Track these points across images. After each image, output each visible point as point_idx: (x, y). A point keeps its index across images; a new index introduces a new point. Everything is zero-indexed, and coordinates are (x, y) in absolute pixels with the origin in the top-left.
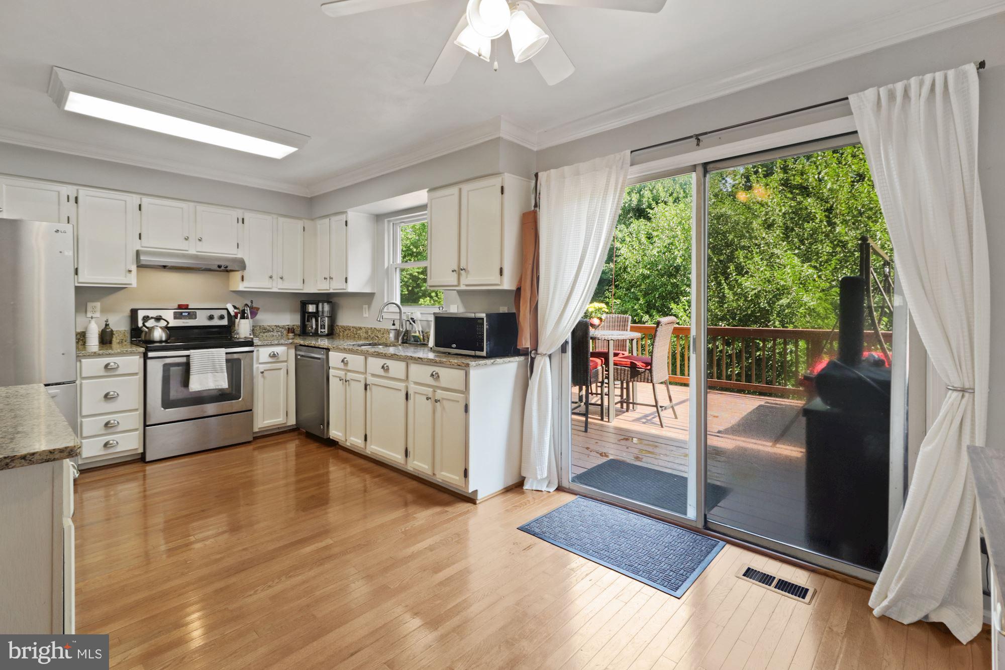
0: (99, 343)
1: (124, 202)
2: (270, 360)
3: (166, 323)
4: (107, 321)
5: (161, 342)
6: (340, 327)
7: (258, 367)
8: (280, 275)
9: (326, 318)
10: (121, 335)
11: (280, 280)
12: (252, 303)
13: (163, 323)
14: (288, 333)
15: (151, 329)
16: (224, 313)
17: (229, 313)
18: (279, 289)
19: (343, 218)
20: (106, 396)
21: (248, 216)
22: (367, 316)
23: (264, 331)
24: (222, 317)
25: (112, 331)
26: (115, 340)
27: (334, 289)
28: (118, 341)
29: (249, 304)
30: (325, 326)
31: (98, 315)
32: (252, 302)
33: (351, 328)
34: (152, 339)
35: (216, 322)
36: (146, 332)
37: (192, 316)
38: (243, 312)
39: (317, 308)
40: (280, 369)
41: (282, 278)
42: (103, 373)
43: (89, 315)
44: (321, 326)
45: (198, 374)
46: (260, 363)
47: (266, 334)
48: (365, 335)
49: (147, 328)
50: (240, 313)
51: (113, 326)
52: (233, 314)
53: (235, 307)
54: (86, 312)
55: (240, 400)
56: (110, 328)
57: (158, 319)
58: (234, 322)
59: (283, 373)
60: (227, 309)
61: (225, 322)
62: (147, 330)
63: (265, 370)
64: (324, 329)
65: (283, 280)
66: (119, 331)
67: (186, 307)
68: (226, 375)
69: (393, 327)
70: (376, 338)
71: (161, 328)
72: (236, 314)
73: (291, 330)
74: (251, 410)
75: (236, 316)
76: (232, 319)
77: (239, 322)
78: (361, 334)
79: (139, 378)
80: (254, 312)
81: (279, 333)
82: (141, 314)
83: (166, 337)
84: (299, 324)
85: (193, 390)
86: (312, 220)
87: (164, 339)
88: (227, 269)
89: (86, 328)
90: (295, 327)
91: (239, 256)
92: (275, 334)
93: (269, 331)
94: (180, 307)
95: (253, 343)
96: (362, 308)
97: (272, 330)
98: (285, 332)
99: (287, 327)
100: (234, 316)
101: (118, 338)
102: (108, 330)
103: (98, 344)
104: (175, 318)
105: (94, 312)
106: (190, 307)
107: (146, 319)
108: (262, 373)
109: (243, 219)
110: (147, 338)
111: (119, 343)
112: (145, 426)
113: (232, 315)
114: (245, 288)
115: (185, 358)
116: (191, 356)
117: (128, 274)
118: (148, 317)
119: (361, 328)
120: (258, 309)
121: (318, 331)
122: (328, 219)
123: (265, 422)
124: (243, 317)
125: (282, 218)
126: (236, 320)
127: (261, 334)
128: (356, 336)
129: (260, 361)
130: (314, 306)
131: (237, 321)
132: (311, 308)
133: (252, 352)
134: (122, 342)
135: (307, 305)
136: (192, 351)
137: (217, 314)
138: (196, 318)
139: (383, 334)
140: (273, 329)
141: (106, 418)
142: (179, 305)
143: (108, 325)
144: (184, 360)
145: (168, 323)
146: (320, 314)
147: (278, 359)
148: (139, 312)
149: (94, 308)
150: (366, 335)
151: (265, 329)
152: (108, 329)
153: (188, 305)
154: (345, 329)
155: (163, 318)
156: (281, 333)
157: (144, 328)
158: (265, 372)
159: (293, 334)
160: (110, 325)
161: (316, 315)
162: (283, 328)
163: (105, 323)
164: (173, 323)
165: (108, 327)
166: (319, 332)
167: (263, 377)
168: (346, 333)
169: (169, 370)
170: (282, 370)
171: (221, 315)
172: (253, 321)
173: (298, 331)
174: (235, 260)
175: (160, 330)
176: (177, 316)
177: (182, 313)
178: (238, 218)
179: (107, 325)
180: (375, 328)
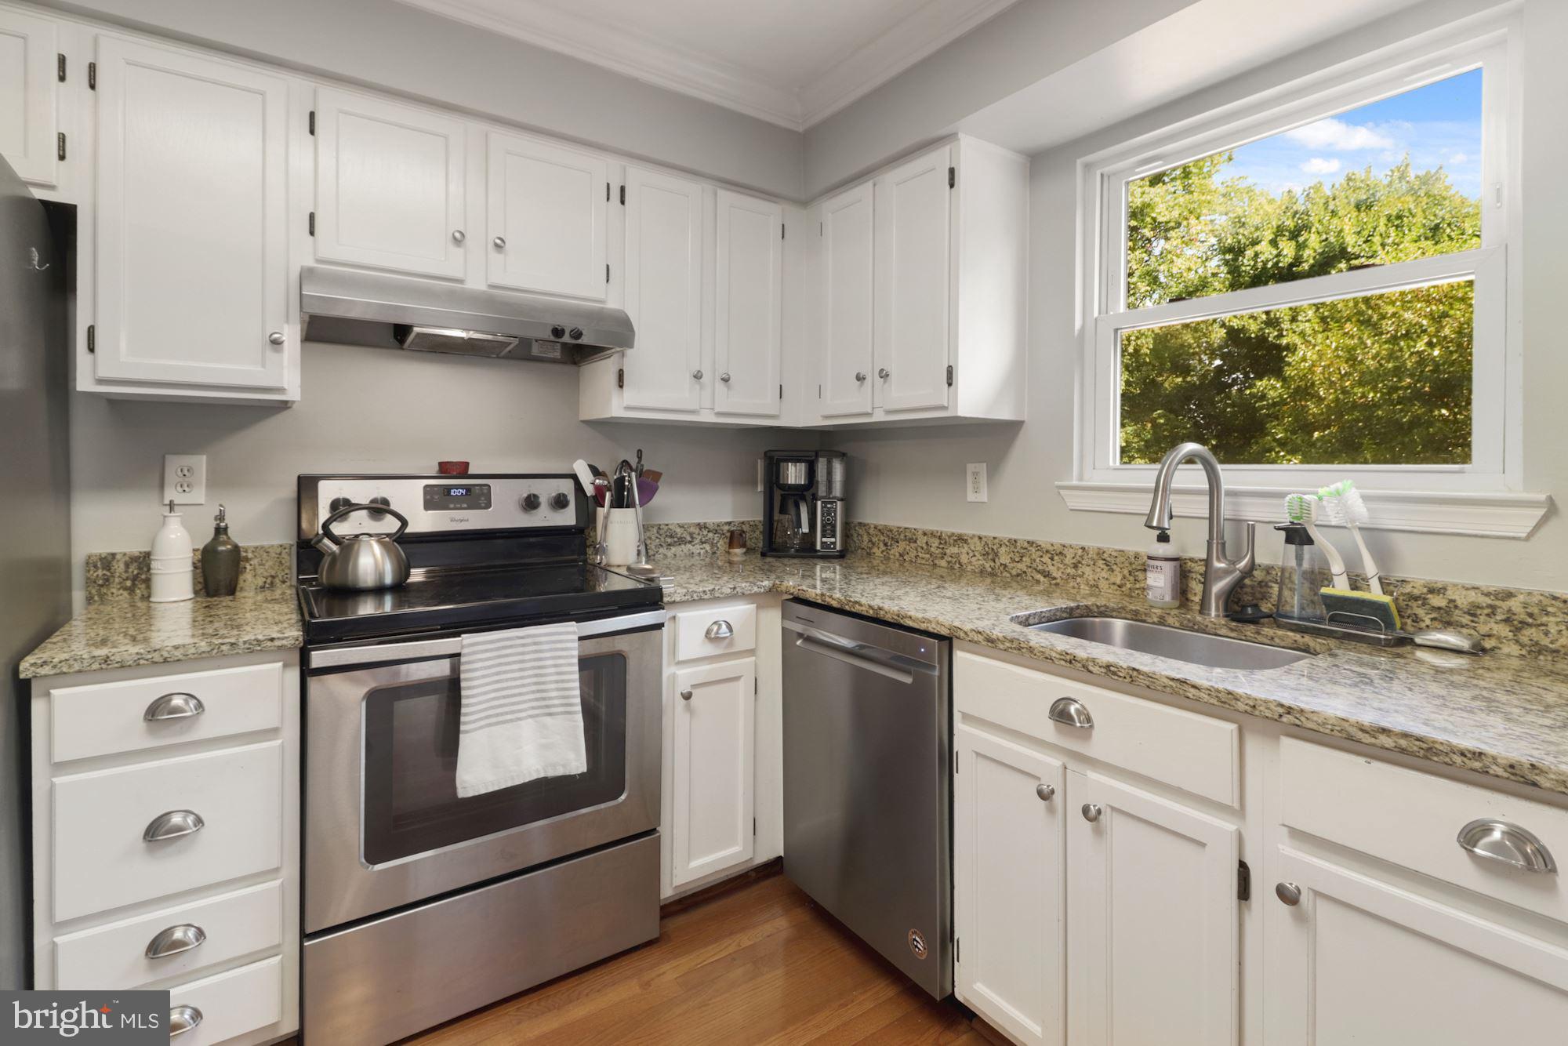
0: (196, 592)
1: (260, 97)
2: (710, 650)
3: (398, 524)
4: (221, 517)
5: (379, 591)
6: (872, 531)
7: (674, 676)
8: (721, 372)
9: (839, 503)
10: (270, 563)
11: (720, 386)
12: (640, 458)
13: (390, 525)
14: (731, 545)
15: (349, 546)
16: (566, 487)
17: (579, 488)
18: (719, 414)
19: (937, 160)
20: (157, 832)
21: (638, 178)
22: (986, 500)
23: (669, 540)
24: (560, 502)
25: (236, 548)
26: (249, 580)
27: (889, 412)
28: (260, 581)
29: (634, 462)
30: (834, 526)
31: (199, 495)
32: (640, 454)
33: (919, 535)
34: (350, 583)
35: (545, 518)
36: (333, 553)
37: (477, 498)
38: (620, 485)
39: (811, 473)
40: (737, 679)
41: (726, 380)
42: (138, 737)
43: (171, 494)
44: (823, 526)
45: (490, 725)
46: (680, 663)
47: (673, 549)
48: (978, 562)
49: (336, 540)
50: (609, 490)
51: (241, 535)
52: (590, 491)
53: (596, 472)
54: (162, 486)
55: (623, 797)
56: (229, 541)
57: (379, 508)
58: (595, 513)
59: (744, 687)
60: (574, 477)
61: (567, 518)
62: (335, 548)
63: (694, 686)
64: (834, 536)
65: (729, 388)
66: (262, 547)
67: (461, 470)
68: (581, 724)
69: (1162, 549)
70: (1039, 577)
71: (379, 537)
72: (600, 492)
73: (735, 538)
74: (653, 831)
75: (599, 500)
76: (588, 505)
77: (606, 517)
78: (964, 559)
79: (282, 746)
80: (649, 485)
81: (707, 547)
82: (328, 491)
83: (393, 571)
84: (761, 519)
85: (470, 794)
86: (804, 203)
87: (388, 580)
88: (579, 342)
89: (153, 543)
90: (746, 528)
91: (612, 304)
92: (696, 549)
93: (681, 541)
94: (445, 469)
95: (659, 592)
96: (964, 472)
97: (689, 539)
98: (721, 542)
99: (726, 528)
100: (593, 497)
101: (260, 571)
102: (221, 548)
103: (191, 596)
104: (429, 505)
105: (186, 486)
106: (471, 471)
107: (342, 508)
108: (687, 697)
109: (623, 189)
110: (337, 580)
111: (263, 587)
112: (304, 936)
113: (589, 495)
114: (628, 408)
115: (447, 663)
116: (463, 659)
117: (270, 354)
118: (347, 502)
119: (961, 539)
120: (657, 476)
121: (814, 544)
122: (870, 184)
123: (694, 864)
124: (620, 502)
125: (729, 193)
126: (599, 510)
127: (661, 550)
128: (943, 563)
129: (682, 657)
130: (802, 467)
131: (601, 512)
132: (794, 474)
133: (659, 626)
134: (272, 583)
135: (782, 464)
136: (467, 639)
137: (546, 490)
138: (488, 505)
139: (1075, 566)
140: (691, 535)
141: (154, 921)
142: (441, 464)
143: (226, 528)
144: (442, 669)
145: (404, 523)
146: (822, 491)
147: (731, 644)
148: (323, 485)
149: (187, 473)
150: (988, 565)
151: (671, 536)
152: (224, 543)
153: (466, 465)
154: (891, 536)
155: (393, 507)
156: (712, 545)
157: (326, 541)
158: (695, 692)
159: (744, 550)
160: (229, 531)
161: (806, 492)
162: (716, 532)
163: (214, 524)
164: (423, 521)
165: (223, 537)
166: (818, 547)
167: (689, 709)
168: (895, 551)
169: (390, 714)
170: (742, 679)
171: (559, 495)
172: (644, 514)
173: (757, 539)
174: (599, 317)
175: (377, 548)
176: (435, 499)
177: (448, 488)
178: (608, 185)
179: (220, 531)
180: (1031, 543)
